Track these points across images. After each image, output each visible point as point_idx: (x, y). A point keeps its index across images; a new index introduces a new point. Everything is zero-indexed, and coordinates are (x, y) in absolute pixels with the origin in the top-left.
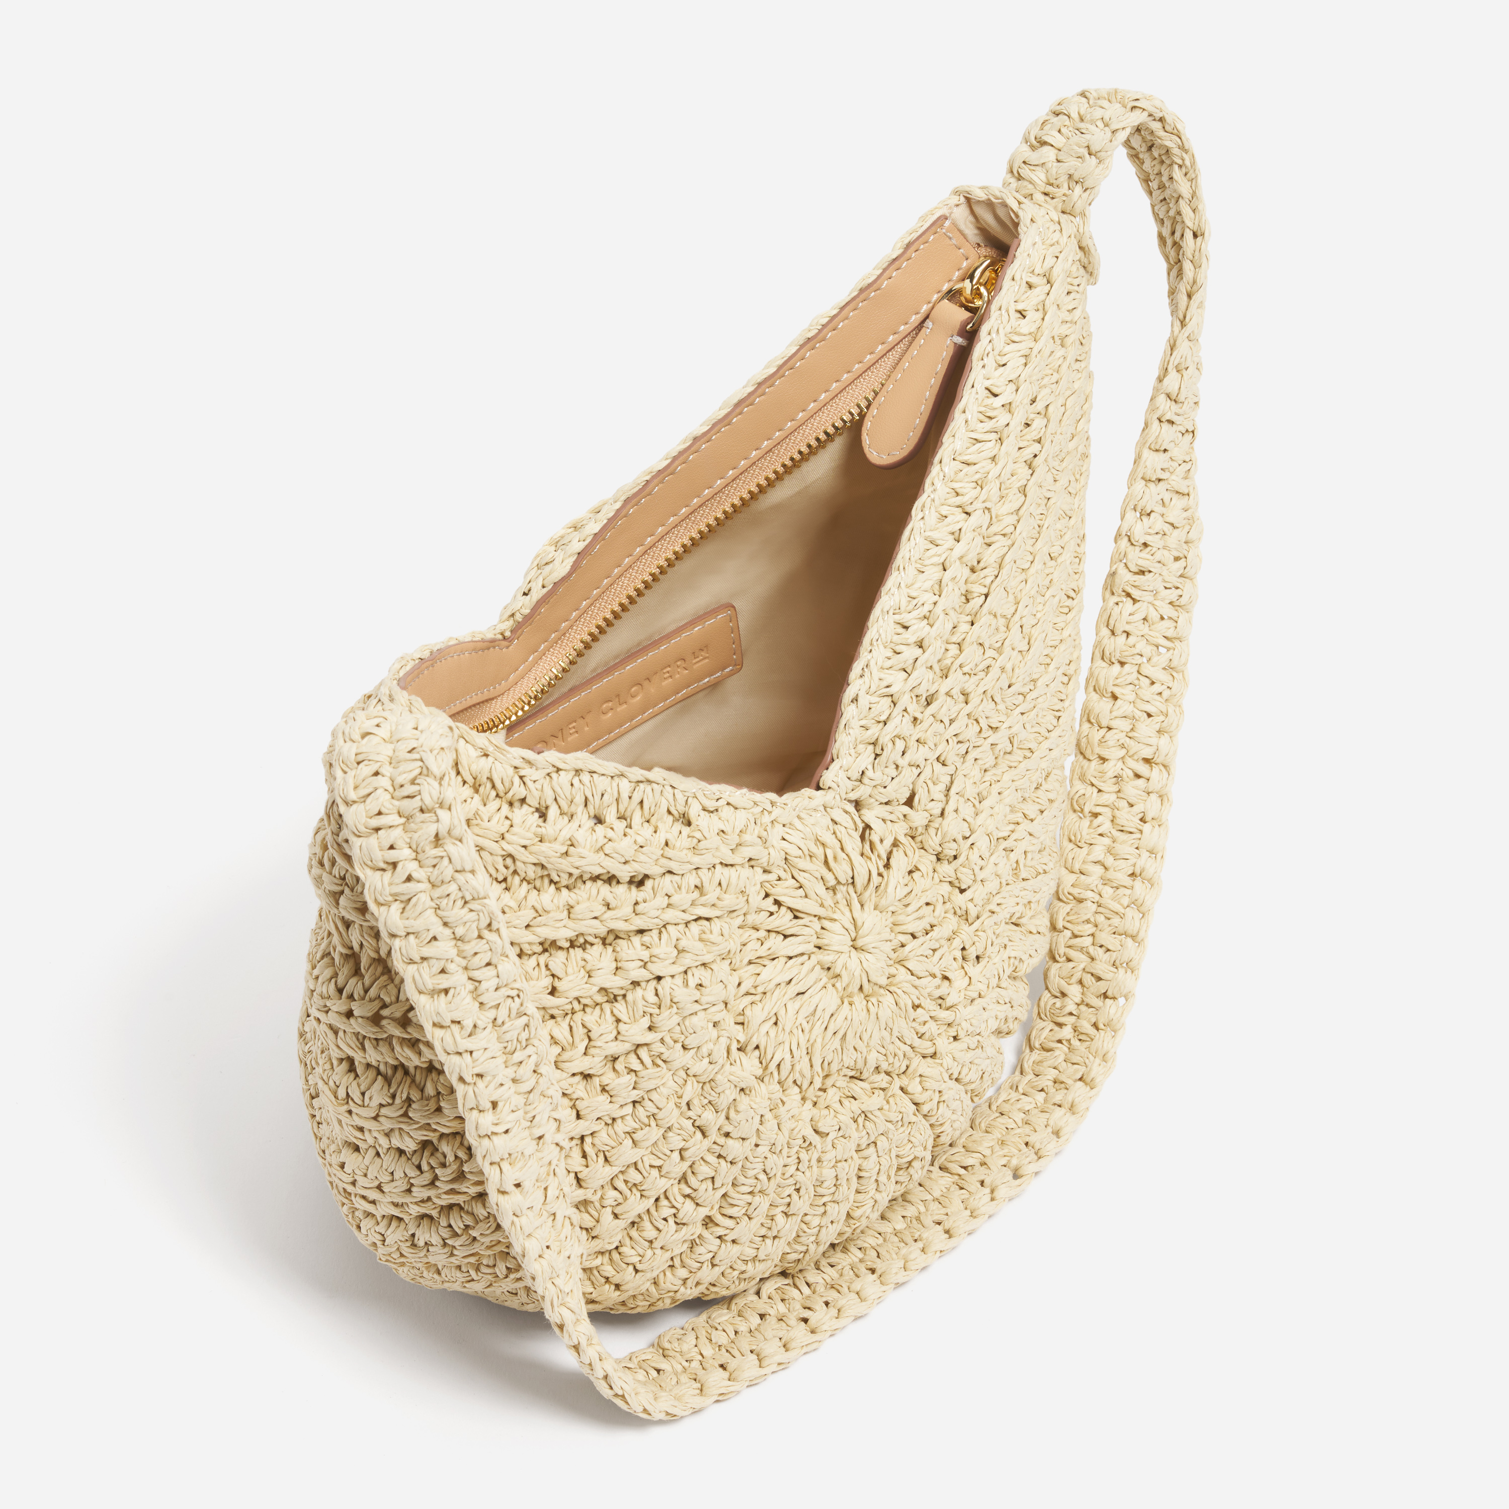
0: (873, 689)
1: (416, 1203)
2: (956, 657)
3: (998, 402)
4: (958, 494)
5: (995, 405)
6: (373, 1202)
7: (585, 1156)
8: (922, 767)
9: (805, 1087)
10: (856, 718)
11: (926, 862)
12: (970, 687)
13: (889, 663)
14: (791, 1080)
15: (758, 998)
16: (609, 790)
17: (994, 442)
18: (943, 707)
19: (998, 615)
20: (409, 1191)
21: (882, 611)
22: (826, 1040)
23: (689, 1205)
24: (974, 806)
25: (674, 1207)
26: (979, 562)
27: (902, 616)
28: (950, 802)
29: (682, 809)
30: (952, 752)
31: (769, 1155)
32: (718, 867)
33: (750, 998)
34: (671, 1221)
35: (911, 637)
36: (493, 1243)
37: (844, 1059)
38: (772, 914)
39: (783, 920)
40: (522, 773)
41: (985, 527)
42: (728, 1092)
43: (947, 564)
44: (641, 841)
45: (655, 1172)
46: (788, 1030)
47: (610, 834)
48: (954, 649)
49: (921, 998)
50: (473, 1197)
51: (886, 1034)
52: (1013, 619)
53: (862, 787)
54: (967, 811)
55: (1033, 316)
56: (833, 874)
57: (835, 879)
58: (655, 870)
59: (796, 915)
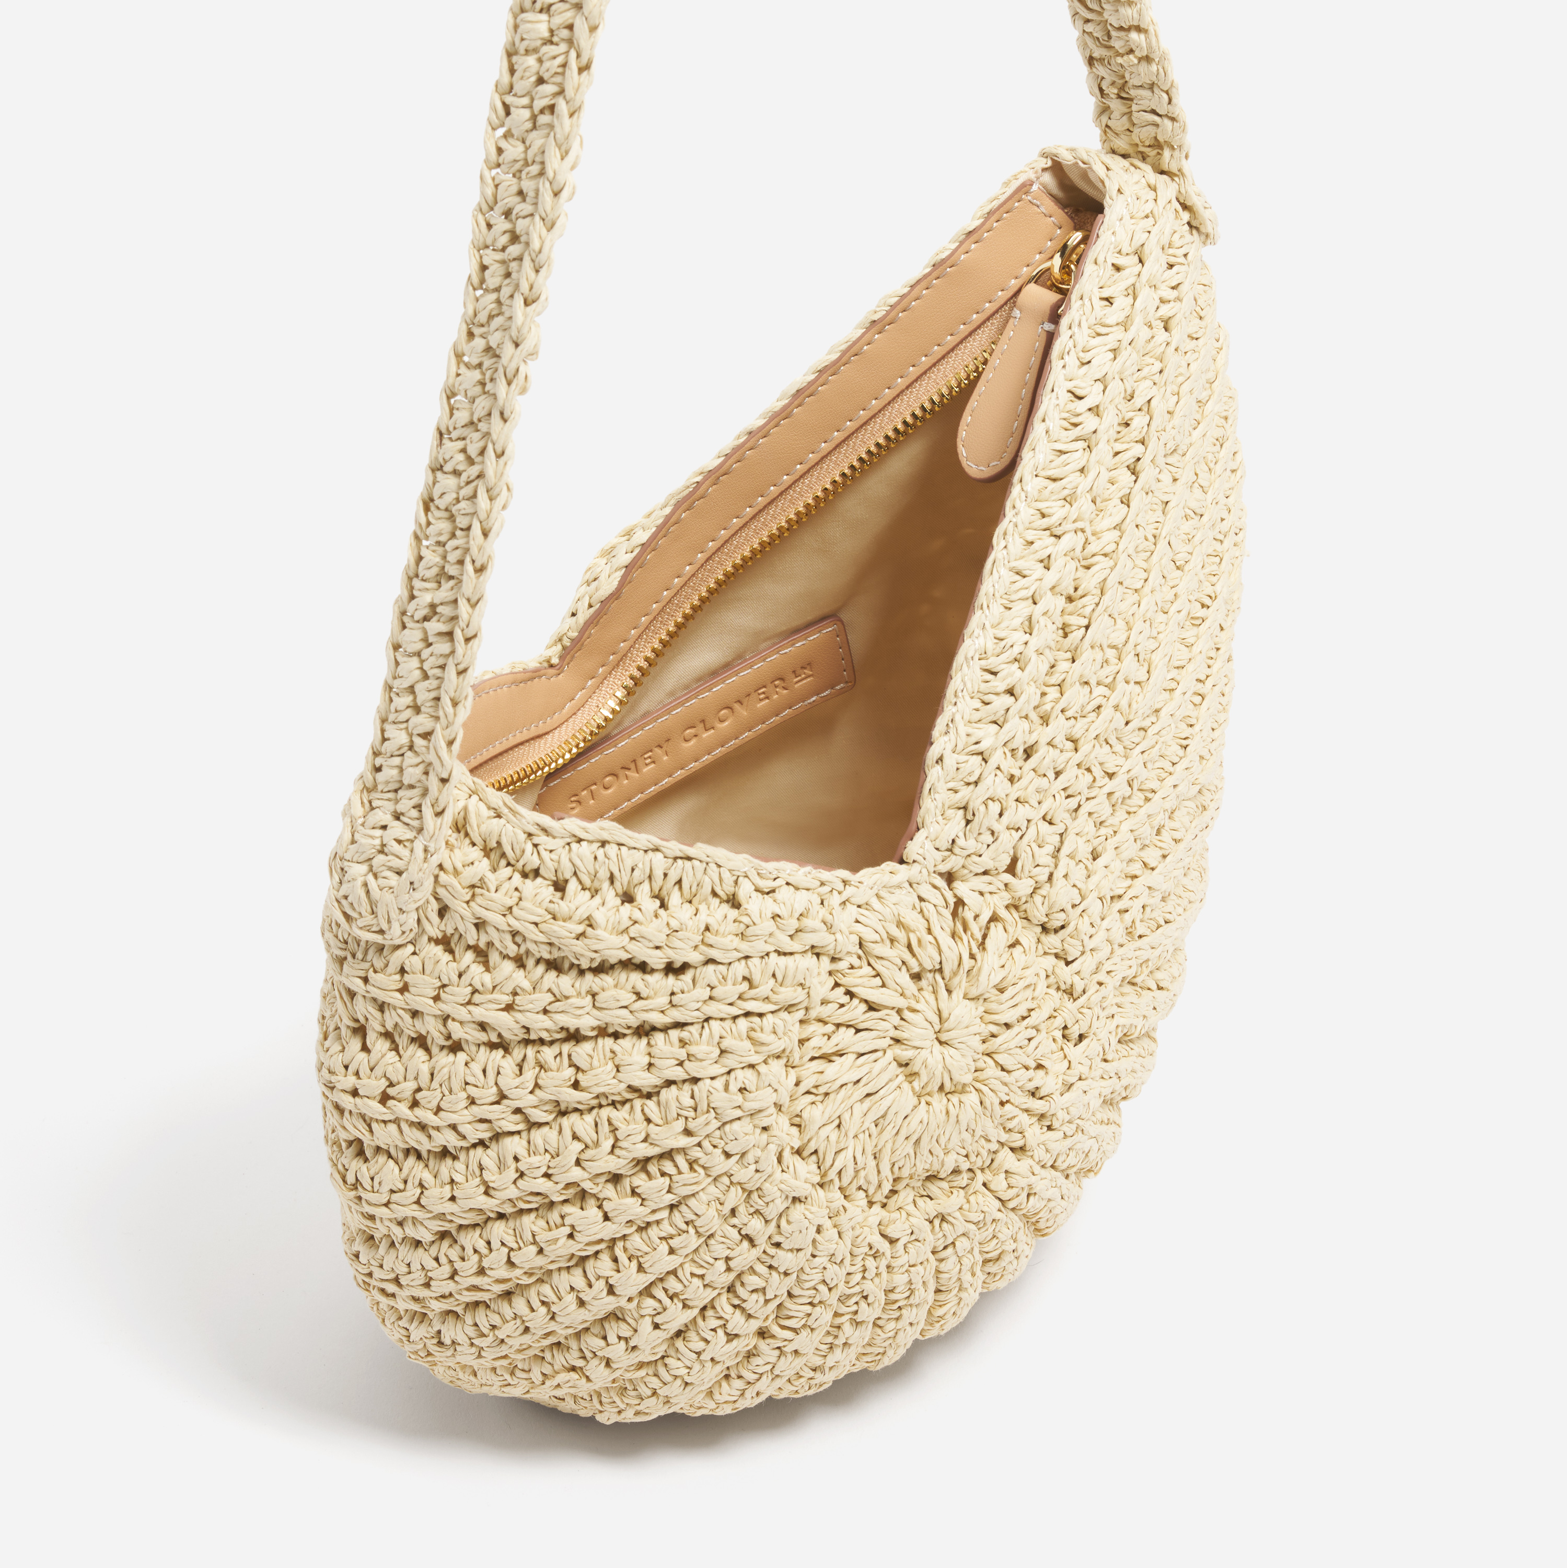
0: (960, 747)
1: (436, 1298)
2: (1056, 701)
3: (1081, 406)
4: (1044, 515)
5: (1078, 411)
6: (393, 1295)
7: (615, 1260)
8: (1024, 829)
9: (871, 1192)
10: (942, 781)
11: (1028, 937)
12: (1077, 732)
13: (977, 716)
14: (854, 1186)
15: (820, 1098)
16: (640, 865)
17: (1081, 451)
18: (1045, 757)
19: (1105, 647)
20: (427, 1285)
21: (966, 658)
22: (897, 1145)
23: (738, 1317)
24: (1086, 867)
25: (720, 1318)
26: (1076, 589)
27: (989, 661)
28: (1059, 867)
29: (730, 889)
30: (1060, 807)
31: (829, 1266)
32: (773, 956)
33: (810, 1098)
34: (720, 1332)
35: (1000, 684)
36: (524, 1347)
37: (918, 1164)
38: (842, 1006)
39: (856, 1011)
40: (536, 840)
41: (1079, 548)
42: (778, 1201)
43: (1037, 598)
44: (674, 924)
45: (697, 1282)
46: (851, 1135)
47: (637, 915)
48: (1053, 693)
49: (1011, 1093)
50: (500, 1296)
51: (967, 1136)
52: (1125, 649)
53: (953, 857)
54: (1078, 874)
55: (1122, 302)
56: (917, 960)
57: (920, 965)
58: (694, 957)
59: (872, 1007)
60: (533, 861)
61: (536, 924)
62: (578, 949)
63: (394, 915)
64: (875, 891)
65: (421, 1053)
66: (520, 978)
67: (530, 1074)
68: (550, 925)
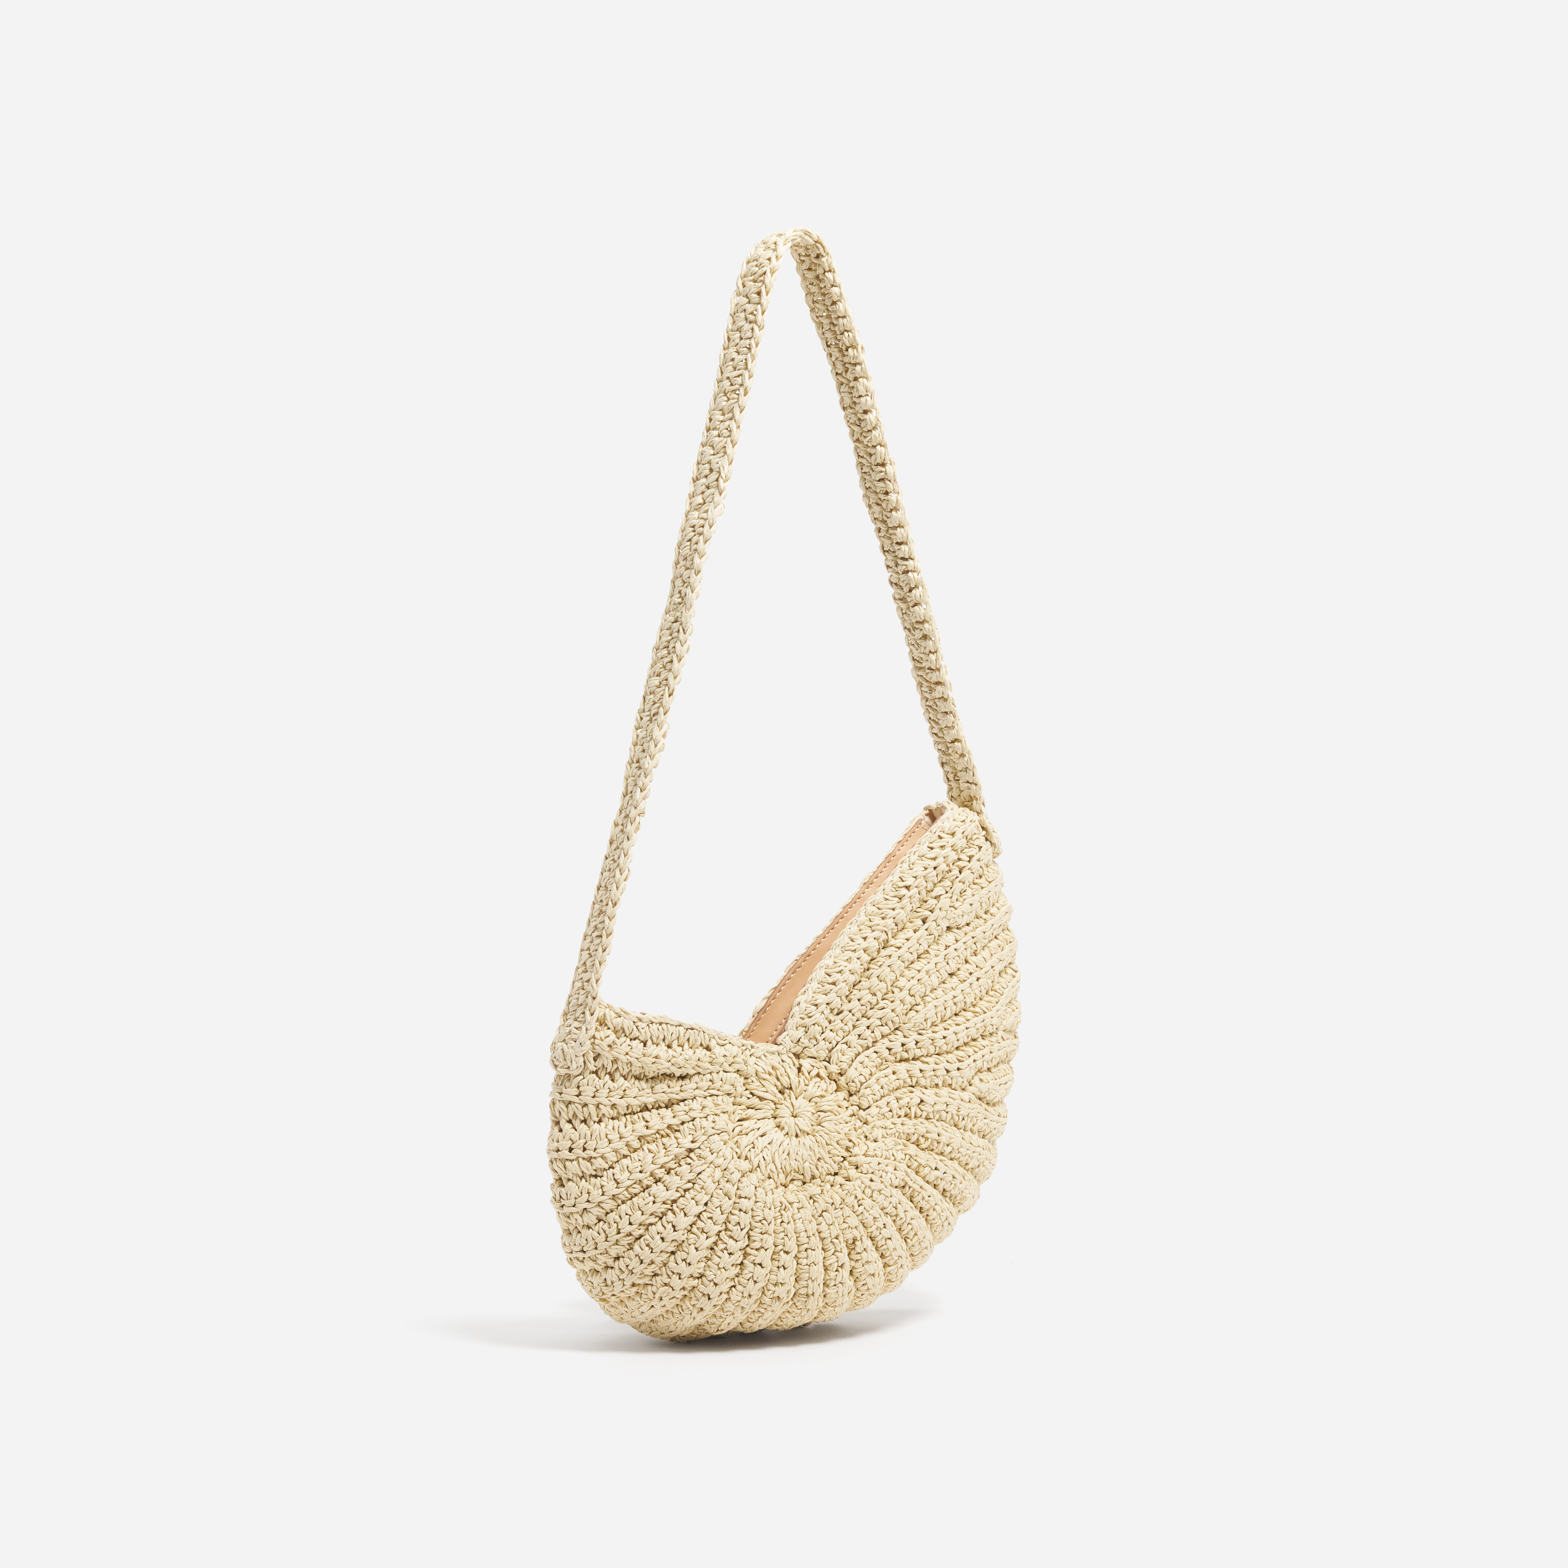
2: (856, 995)
4: (871, 921)
5: (900, 886)
9: (776, 1179)
10: (798, 1013)
13: (818, 990)
14: (767, 1173)
16: (675, 1032)
17: (896, 902)
27: (829, 970)
29: (707, 1043)
32: (722, 1072)
33: (740, 1135)
35: (831, 980)
38: (749, 1098)
39: (755, 1101)
40: (637, 1024)
44: (687, 1057)
46: (760, 1150)
47: (675, 1054)
55: (936, 850)
56: (781, 1082)
57: (782, 1085)
58: (692, 1072)
59: (761, 1099)
60: (636, 1033)
62: (651, 1070)
63: (573, 1058)
64: (763, 1052)
65: (585, 1126)
66: (627, 1084)
67: (630, 1126)
68: (643, 1059)
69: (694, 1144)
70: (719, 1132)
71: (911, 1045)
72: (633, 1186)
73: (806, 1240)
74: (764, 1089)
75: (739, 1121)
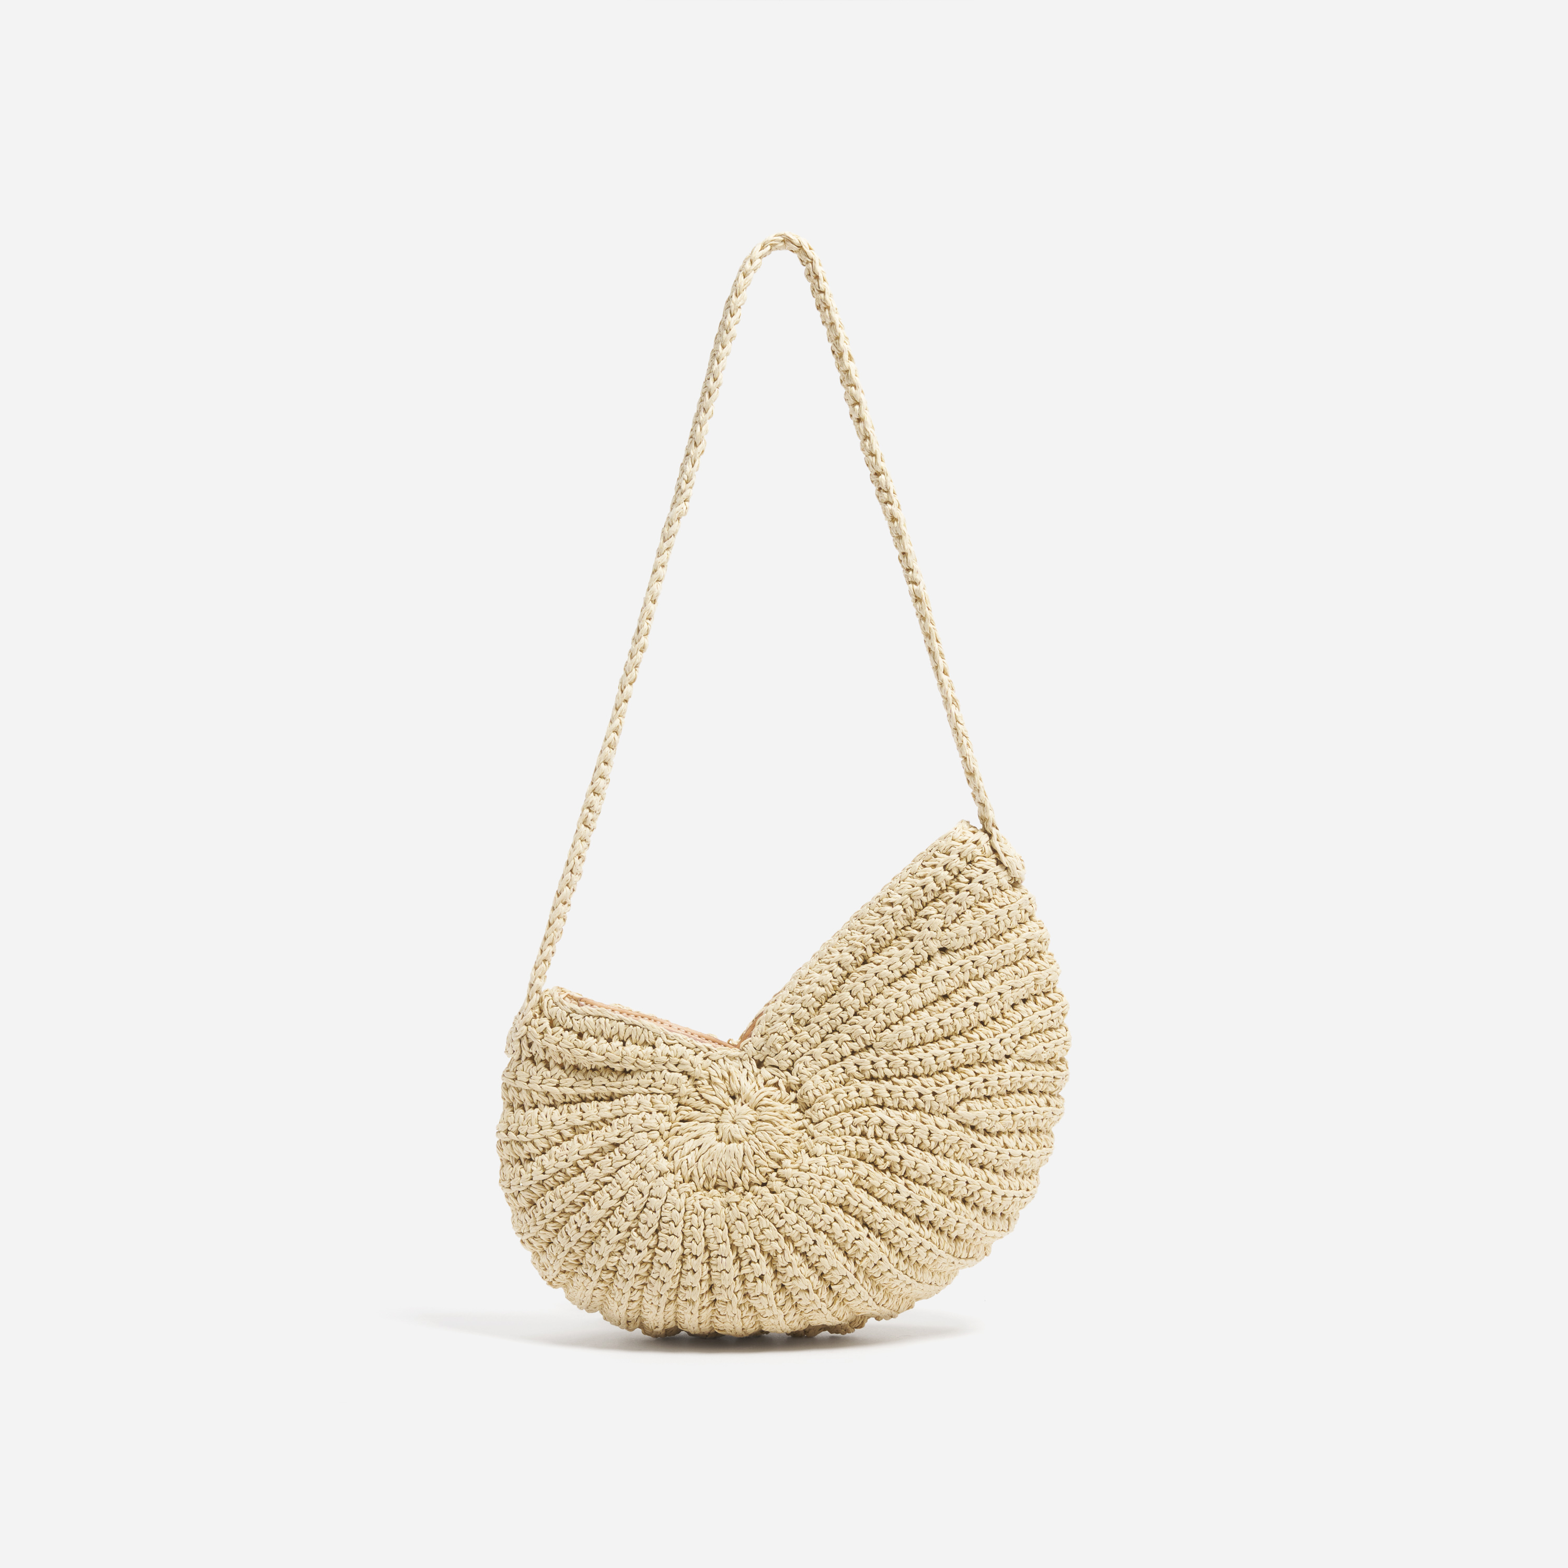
4: (851, 935)
13: (787, 1000)
29: (652, 1040)
40: (571, 1016)
58: (632, 1068)
59: (708, 1102)
60: (569, 1024)
61: (569, 1049)
62: (585, 1061)
64: (723, 1057)
65: (522, 1111)
66: (562, 1073)
67: (565, 1115)
68: (575, 1050)
69: (620, 1139)
70: (648, 1130)
71: (882, 1063)
72: (558, 1174)
73: (716, 1246)
74: (713, 1093)
75: (681, 1121)
